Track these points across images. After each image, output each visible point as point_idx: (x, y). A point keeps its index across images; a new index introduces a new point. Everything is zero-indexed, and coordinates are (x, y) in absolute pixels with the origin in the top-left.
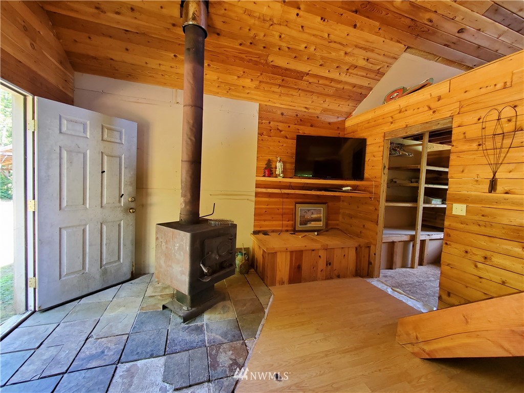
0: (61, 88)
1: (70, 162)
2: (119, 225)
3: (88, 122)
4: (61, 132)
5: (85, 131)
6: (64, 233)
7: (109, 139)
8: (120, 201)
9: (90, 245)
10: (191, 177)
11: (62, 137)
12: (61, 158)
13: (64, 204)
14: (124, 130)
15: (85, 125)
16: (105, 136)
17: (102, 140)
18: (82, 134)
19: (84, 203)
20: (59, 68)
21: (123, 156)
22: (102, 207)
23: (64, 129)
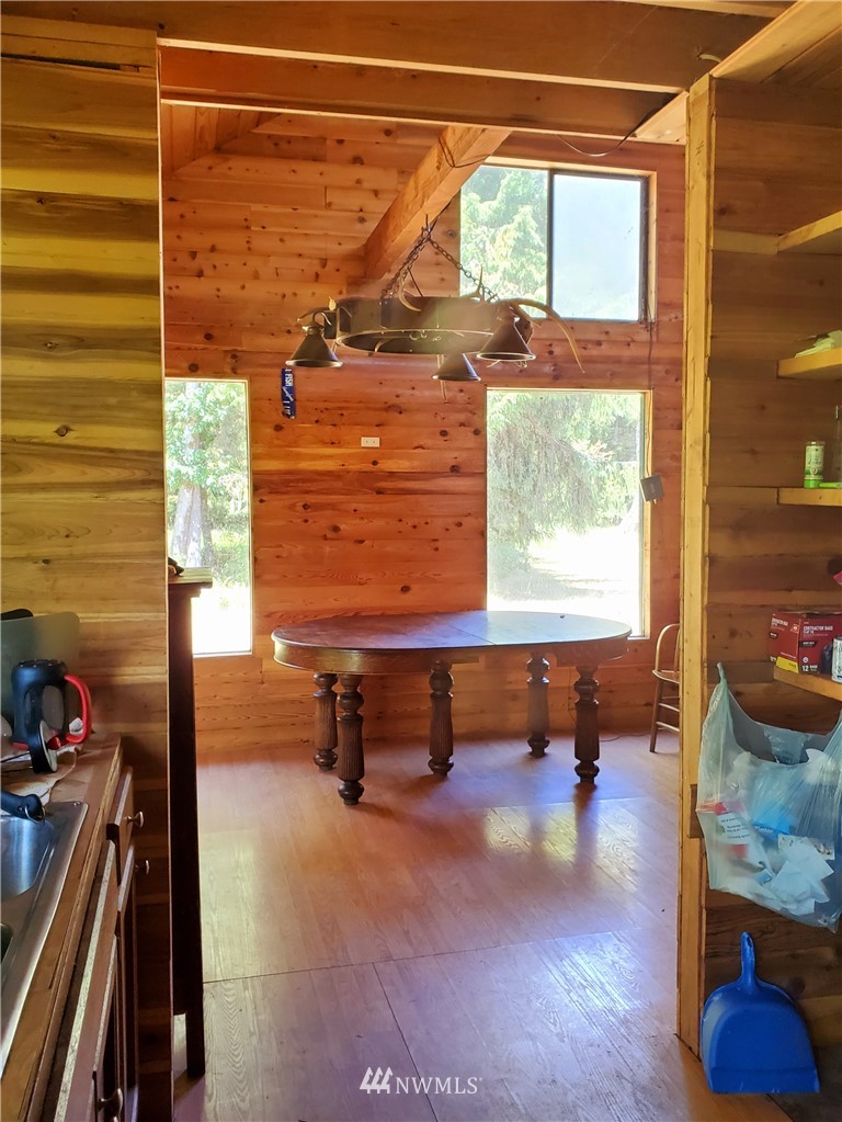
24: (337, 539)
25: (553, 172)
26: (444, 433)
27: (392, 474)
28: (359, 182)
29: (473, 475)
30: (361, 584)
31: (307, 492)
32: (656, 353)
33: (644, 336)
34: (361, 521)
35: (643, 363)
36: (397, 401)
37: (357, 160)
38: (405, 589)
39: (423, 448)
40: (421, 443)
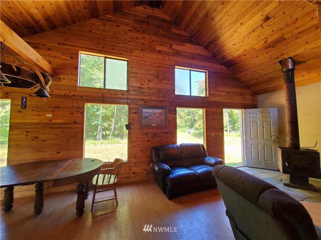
0: (252, 103)
1: (253, 125)
2: (272, 147)
3: (258, 112)
4: (250, 117)
5: (257, 115)
6: (252, 146)
7: (265, 116)
8: (271, 138)
9: (260, 152)
10: (290, 129)
11: (250, 118)
12: (250, 124)
13: (252, 137)
14: (271, 112)
15: (256, 113)
16: (264, 115)
17: (263, 117)
18: (256, 116)
19: (258, 137)
20: (251, 98)
21: (271, 121)
22: (264, 139)
23: (251, 116)
24: (37, 140)
25: (106, 58)
26: (72, 113)
27: (55, 124)
28: (49, 54)
29: (80, 124)
30: (44, 152)
31: (28, 128)
32: (129, 97)
33: (127, 93)
34: (45, 136)
35: (126, 99)
36: (59, 105)
37: (49, 49)
38: (58, 153)
39: (65, 117)
40: (65, 116)
